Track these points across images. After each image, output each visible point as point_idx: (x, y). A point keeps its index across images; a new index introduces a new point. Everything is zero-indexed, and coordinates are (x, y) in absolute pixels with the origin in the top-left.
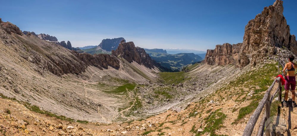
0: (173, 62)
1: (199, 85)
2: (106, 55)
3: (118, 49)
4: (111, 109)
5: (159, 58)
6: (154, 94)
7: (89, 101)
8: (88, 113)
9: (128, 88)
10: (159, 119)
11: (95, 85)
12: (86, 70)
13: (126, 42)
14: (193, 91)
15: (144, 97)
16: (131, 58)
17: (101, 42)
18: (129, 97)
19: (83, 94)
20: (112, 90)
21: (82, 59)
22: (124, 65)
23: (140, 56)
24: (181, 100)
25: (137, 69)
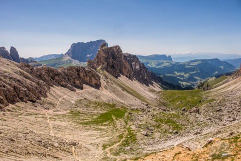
0: (183, 74)
1: (229, 112)
2: (79, 67)
3: (97, 57)
4: (92, 147)
5: (160, 69)
6: (154, 123)
7: (57, 141)
8: (57, 158)
9: (114, 114)
10: (164, 157)
11: (65, 116)
12: (48, 94)
13: (109, 46)
14: (217, 121)
15: (140, 128)
16: (118, 71)
17: (70, 48)
18: (118, 128)
19: (46, 131)
20: (92, 120)
21: (40, 77)
22: (107, 82)
23: (132, 67)
24: (196, 134)
25: (127, 87)
